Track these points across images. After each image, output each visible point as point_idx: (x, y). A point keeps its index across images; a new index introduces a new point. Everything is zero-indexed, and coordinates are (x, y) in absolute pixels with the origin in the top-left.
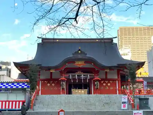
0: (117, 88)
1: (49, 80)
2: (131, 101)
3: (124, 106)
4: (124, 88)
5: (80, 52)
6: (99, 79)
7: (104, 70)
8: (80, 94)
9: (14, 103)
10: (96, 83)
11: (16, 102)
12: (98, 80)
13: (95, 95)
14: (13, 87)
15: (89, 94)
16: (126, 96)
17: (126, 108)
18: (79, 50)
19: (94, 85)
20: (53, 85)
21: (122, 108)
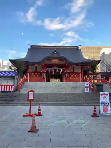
0: (81, 78)
1: (34, 73)
2: (92, 86)
3: (87, 90)
4: (86, 78)
5: (55, 52)
6: (69, 71)
7: (72, 65)
8: (55, 82)
9: (6, 86)
10: (66, 74)
11: (7, 86)
12: (68, 73)
13: (66, 82)
14: (4, 75)
15: (62, 81)
16: (88, 82)
17: (88, 91)
18: (55, 51)
19: (65, 76)
20: (38, 76)
21: (85, 91)
